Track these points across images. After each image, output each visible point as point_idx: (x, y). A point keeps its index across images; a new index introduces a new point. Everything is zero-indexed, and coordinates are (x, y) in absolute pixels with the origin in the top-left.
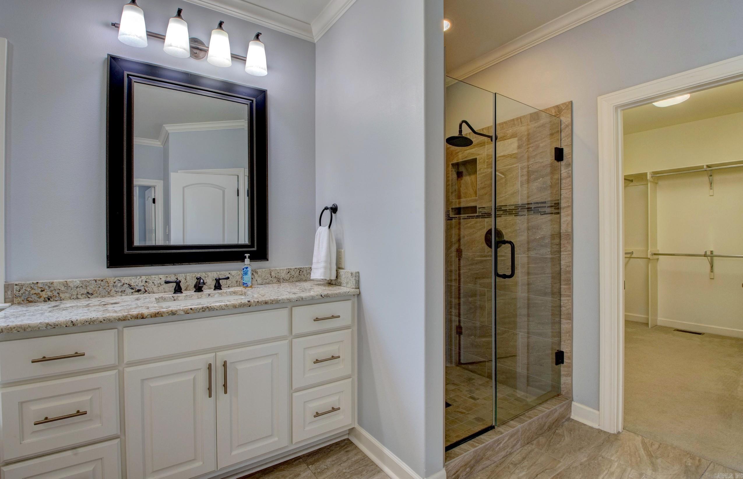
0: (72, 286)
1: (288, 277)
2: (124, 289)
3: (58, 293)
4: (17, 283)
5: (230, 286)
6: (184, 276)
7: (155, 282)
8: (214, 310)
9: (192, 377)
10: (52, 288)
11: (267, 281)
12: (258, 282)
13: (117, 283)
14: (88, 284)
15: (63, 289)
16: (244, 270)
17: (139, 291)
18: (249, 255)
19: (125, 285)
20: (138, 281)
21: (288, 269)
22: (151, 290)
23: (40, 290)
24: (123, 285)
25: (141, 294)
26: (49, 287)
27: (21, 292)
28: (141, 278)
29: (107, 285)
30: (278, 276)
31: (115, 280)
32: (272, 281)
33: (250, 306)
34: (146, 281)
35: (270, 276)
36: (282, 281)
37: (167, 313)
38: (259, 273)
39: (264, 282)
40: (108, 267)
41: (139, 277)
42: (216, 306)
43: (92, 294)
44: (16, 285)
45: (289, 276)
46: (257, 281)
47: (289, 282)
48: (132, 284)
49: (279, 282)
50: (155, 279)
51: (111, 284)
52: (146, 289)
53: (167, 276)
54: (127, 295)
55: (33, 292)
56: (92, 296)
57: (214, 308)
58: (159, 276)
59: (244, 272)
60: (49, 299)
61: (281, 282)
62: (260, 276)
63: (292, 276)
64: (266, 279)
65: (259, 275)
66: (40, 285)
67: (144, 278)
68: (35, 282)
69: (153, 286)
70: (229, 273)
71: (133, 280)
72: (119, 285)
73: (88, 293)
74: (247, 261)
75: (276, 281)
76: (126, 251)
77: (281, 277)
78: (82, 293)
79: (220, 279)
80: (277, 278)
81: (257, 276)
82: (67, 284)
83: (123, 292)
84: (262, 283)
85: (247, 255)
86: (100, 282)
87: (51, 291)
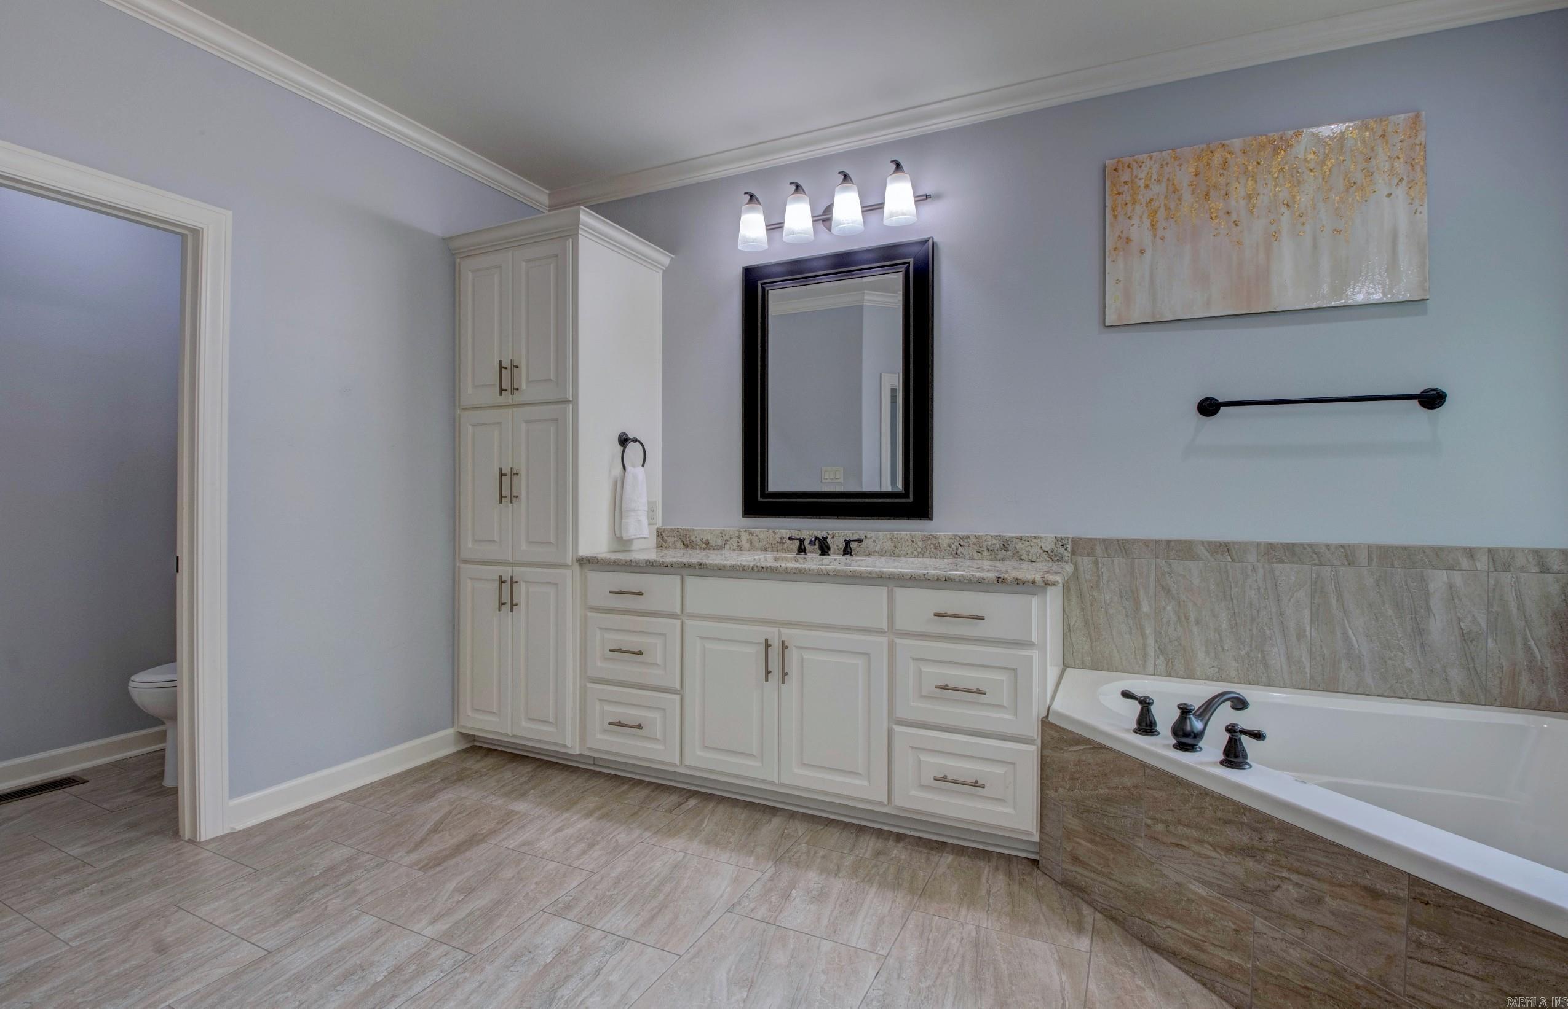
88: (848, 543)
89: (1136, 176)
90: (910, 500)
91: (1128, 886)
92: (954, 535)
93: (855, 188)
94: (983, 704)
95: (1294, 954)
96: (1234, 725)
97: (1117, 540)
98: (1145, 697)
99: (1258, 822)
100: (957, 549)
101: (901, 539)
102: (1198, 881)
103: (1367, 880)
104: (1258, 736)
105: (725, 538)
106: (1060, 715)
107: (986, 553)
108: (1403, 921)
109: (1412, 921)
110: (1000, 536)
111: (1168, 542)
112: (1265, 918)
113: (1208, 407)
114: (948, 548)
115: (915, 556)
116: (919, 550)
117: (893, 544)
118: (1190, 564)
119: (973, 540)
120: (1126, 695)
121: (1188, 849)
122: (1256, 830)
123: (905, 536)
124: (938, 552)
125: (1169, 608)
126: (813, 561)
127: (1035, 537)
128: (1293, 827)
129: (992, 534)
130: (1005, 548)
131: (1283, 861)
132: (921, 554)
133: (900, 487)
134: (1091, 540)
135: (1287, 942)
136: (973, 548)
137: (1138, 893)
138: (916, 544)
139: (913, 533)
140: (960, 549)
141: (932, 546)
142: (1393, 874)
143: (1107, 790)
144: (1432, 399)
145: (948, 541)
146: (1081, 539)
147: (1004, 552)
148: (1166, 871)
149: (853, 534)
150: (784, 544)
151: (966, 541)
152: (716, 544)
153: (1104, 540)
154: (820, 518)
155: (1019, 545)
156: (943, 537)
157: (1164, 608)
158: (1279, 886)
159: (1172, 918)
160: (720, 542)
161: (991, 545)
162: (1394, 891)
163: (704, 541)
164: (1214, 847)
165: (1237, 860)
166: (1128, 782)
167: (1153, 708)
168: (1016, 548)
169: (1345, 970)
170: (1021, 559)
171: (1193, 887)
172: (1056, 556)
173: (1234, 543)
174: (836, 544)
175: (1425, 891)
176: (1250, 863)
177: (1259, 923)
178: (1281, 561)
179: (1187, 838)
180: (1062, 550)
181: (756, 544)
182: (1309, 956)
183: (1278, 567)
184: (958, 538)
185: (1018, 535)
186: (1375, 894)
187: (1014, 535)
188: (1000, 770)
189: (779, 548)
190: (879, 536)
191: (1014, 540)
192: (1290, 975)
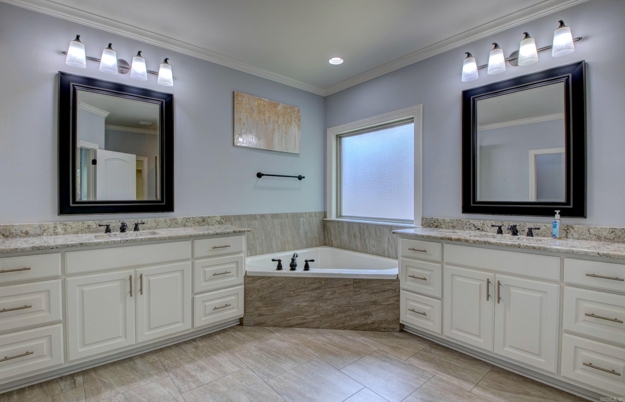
0: (446, 221)
1: (612, 236)
2: (470, 227)
3: (441, 225)
4: (425, 217)
5: (545, 236)
6: (507, 223)
7: (488, 225)
8: (492, 244)
9: (479, 284)
10: (438, 222)
11: (585, 237)
12: (574, 236)
13: (467, 222)
14: (453, 221)
15: (442, 222)
16: (554, 224)
17: (479, 229)
18: (559, 211)
19: (472, 224)
20: (478, 223)
21: (613, 228)
22: (486, 230)
23: (434, 222)
24: (470, 224)
25: (480, 231)
26: (437, 221)
27: (427, 222)
28: (480, 221)
29: (462, 223)
30: (598, 234)
31: (466, 221)
32: (591, 238)
33: (519, 247)
34: (483, 224)
35: (588, 232)
36: (604, 239)
37: (464, 240)
38: (575, 229)
39: (581, 238)
40: (462, 213)
41: (479, 221)
42: (493, 242)
43: (455, 227)
44: (425, 218)
45: (614, 236)
46: (572, 235)
47: (613, 242)
48: (475, 225)
49: (600, 240)
50: (489, 223)
51: (464, 223)
52: (483, 228)
53: (496, 222)
54: (472, 230)
55: (431, 222)
56: (455, 229)
57: (492, 243)
58: (491, 221)
59: (553, 225)
60: (437, 227)
61: (602, 240)
62: (577, 231)
63: (617, 236)
64: (584, 235)
65: (575, 230)
66: (434, 220)
67: (482, 221)
68: (432, 218)
69: (487, 227)
70: (545, 225)
71: (476, 222)
72: (468, 224)
73: (453, 226)
74: (557, 216)
75: (595, 238)
76: (472, 205)
77: (603, 236)
78: (451, 226)
79: (531, 229)
80: (598, 236)
81: (573, 230)
82: (444, 220)
83: (470, 228)
84: (579, 238)
85: (558, 212)
86: (459, 221)
87: (438, 223)
88: (136, 225)
89: (243, 100)
90: (164, 204)
91: (281, 314)
92: (184, 218)
93: (144, 60)
94: (228, 276)
95: (330, 307)
96: (306, 260)
97: (238, 215)
98: (279, 260)
99: (320, 280)
100: (185, 223)
101: (160, 221)
102: (304, 302)
103: (345, 283)
104: (313, 261)
105: (43, 229)
106: (250, 272)
107: (197, 224)
108: (352, 288)
109: (354, 288)
110: (202, 217)
111: (251, 215)
112: (323, 302)
113: (259, 175)
114: (182, 223)
115: (167, 228)
116: (169, 225)
117: (156, 224)
118: (256, 221)
119: (192, 219)
120: (273, 260)
121: (301, 295)
122: (320, 282)
123: (162, 219)
124: (177, 225)
125: (251, 235)
126: (116, 236)
127: (214, 216)
128: (328, 278)
129: (199, 216)
130: (204, 221)
131: (327, 287)
132: (170, 227)
133: (159, 198)
134: (230, 216)
135: (328, 305)
136: (192, 222)
137: (285, 314)
138: (167, 222)
139: (166, 218)
140: (187, 223)
141: (174, 223)
142: (350, 280)
143: (273, 289)
144: (300, 178)
145: (181, 220)
146: (227, 216)
147: (203, 223)
148: (294, 304)
149: (134, 220)
150: (90, 228)
151: (189, 219)
152: (35, 233)
153: (234, 216)
154: (115, 214)
155: (209, 220)
156: (179, 219)
157: (250, 235)
158: (326, 293)
159: (296, 315)
160: (38, 231)
161: (199, 220)
162: (350, 283)
163: (24, 232)
164: (308, 291)
165: (315, 292)
166: (280, 284)
167: (281, 262)
168: (207, 221)
169: (341, 305)
170: (209, 225)
171: (302, 304)
172: (221, 222)
173: (265, 214)
174: (130, 225)
175: (356, 281)
176: (318, 291)
177: (321, 304)
178: (275, 218)
179: (300, 292)
180: (223, 220)
181: (69, 230)
182: (333, 306)
183: (274, 220)
184: (185, 219)
185: (208, 216)
186: (346, 285)
187: (207, 216)
188: (233, 298)
189: (87, 231)
190: (149, 221)
191: (207, 218)
192: (329, 312)
